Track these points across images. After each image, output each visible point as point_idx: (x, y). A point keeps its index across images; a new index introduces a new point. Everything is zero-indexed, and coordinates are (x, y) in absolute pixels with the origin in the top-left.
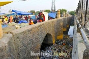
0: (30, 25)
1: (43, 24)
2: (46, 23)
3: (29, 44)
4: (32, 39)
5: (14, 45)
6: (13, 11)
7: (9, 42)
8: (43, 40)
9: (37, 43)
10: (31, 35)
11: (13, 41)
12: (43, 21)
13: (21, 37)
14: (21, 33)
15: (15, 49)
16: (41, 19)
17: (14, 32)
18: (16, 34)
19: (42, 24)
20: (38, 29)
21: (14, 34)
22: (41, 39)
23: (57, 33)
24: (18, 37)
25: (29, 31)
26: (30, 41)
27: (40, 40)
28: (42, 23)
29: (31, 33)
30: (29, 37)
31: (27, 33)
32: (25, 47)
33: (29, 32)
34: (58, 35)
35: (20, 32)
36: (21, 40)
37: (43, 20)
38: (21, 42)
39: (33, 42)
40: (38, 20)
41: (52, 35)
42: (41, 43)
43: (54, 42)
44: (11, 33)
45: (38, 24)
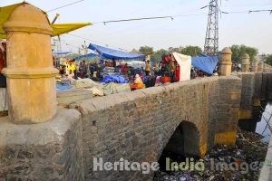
0: (133, 89)
1: (171, 91)
2: (181, 88)
3: (123, 146)
4: (133, 134)
5: (80, 142)
6: (91, 47)
7: (68, 132)
8: (167, 141)
9: (147, 147)
10: (131, 119)
11: (79, 132)
12: (172, 81)
13: (103, 121)
14: (104, 111)
15: (81, 154)
16: (167, 75)
17: (87, 106)
18: (90, 113)
19: (168, 90)
20: (156, 103)
21: (85, 111)
22: (160, 136)
23: (217, 124)
24: (94, 122)
25: (126, 106)
26: (127, 136)
27: (156, 140)
28: (170, 86)
29: (132, 113)
30: (125, 126)
31: (121, 112)
32: (111, 153)
33: (127, 112)
34: (221, 131)
35: (103, 108)
36: (102, 131)
37: (174, 77)
38: (102, 138)
39: (135, 143)
40: (158, 77)
41: (199, 128)
42: (161, 148)
43: (203, 150)
44: (77, 107)
45: (157, 89)
